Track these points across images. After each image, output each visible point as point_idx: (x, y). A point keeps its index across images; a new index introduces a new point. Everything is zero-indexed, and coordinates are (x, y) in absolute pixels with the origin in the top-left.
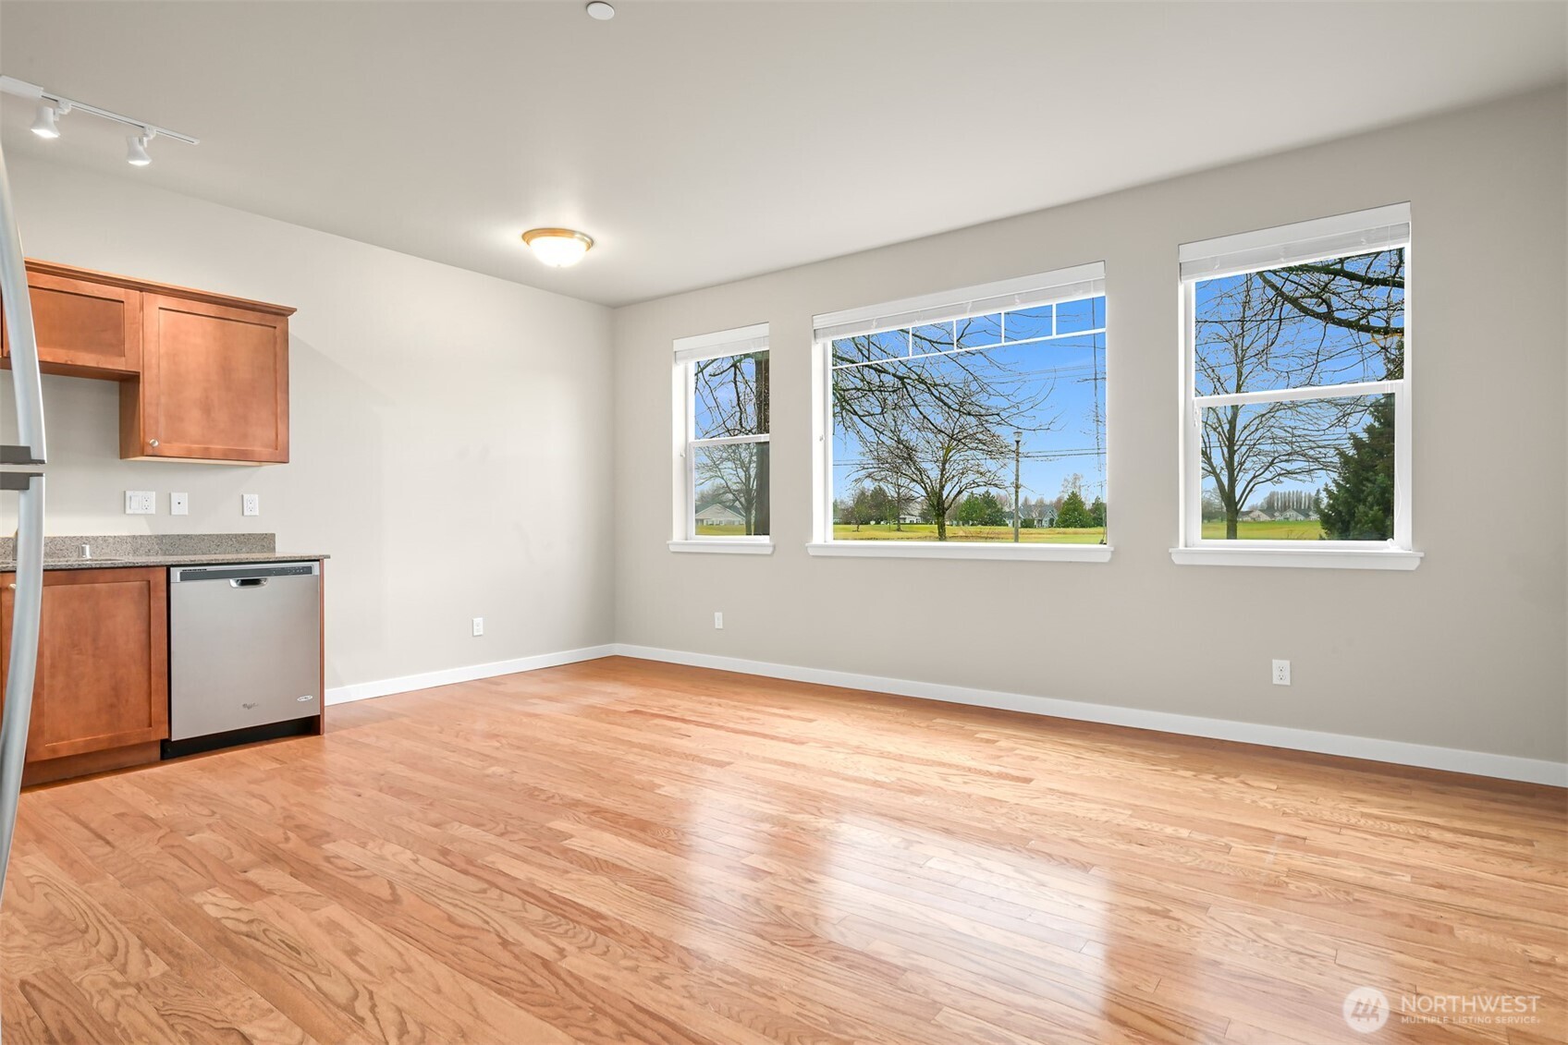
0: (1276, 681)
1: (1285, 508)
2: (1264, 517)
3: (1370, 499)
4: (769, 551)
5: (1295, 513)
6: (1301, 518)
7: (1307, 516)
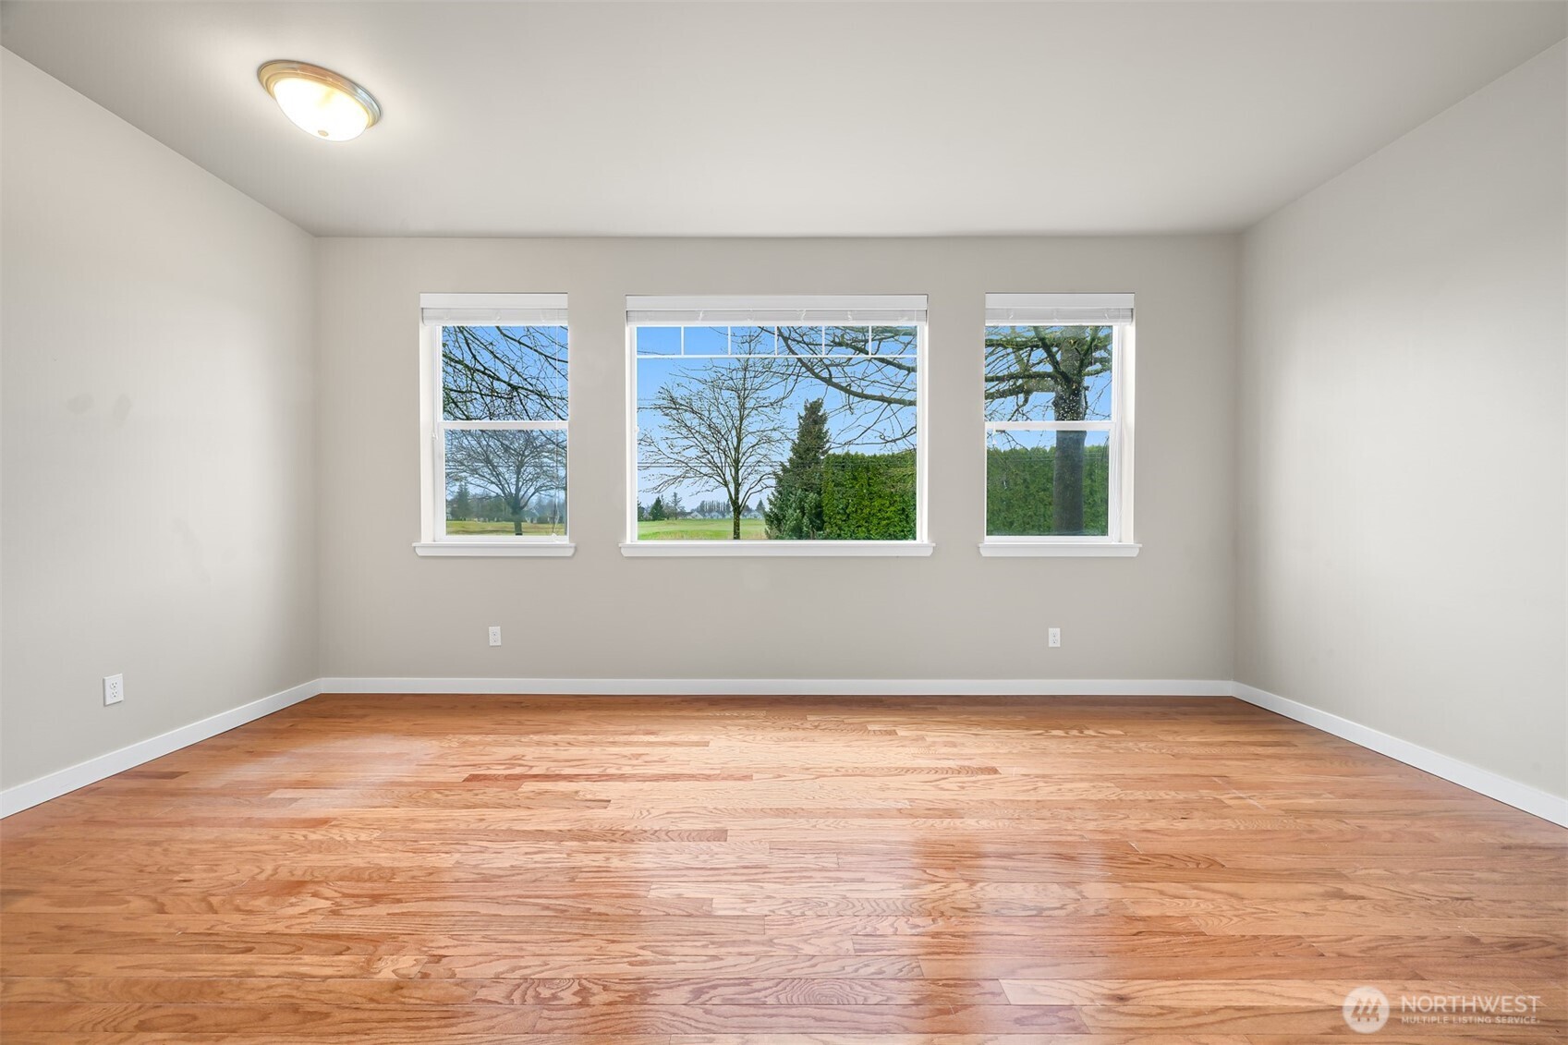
0: (1051, 645)
1: (711, 510)
2: (700, 517)
3: (794, 505)
4: (569, 553)
5: (717, 514)
6: (720, 517)
7: (724, 516)
